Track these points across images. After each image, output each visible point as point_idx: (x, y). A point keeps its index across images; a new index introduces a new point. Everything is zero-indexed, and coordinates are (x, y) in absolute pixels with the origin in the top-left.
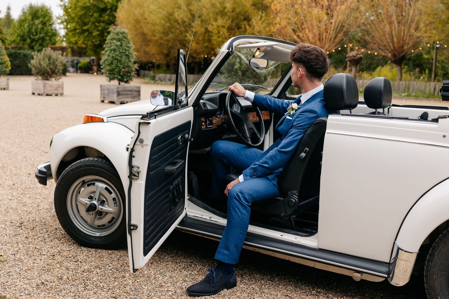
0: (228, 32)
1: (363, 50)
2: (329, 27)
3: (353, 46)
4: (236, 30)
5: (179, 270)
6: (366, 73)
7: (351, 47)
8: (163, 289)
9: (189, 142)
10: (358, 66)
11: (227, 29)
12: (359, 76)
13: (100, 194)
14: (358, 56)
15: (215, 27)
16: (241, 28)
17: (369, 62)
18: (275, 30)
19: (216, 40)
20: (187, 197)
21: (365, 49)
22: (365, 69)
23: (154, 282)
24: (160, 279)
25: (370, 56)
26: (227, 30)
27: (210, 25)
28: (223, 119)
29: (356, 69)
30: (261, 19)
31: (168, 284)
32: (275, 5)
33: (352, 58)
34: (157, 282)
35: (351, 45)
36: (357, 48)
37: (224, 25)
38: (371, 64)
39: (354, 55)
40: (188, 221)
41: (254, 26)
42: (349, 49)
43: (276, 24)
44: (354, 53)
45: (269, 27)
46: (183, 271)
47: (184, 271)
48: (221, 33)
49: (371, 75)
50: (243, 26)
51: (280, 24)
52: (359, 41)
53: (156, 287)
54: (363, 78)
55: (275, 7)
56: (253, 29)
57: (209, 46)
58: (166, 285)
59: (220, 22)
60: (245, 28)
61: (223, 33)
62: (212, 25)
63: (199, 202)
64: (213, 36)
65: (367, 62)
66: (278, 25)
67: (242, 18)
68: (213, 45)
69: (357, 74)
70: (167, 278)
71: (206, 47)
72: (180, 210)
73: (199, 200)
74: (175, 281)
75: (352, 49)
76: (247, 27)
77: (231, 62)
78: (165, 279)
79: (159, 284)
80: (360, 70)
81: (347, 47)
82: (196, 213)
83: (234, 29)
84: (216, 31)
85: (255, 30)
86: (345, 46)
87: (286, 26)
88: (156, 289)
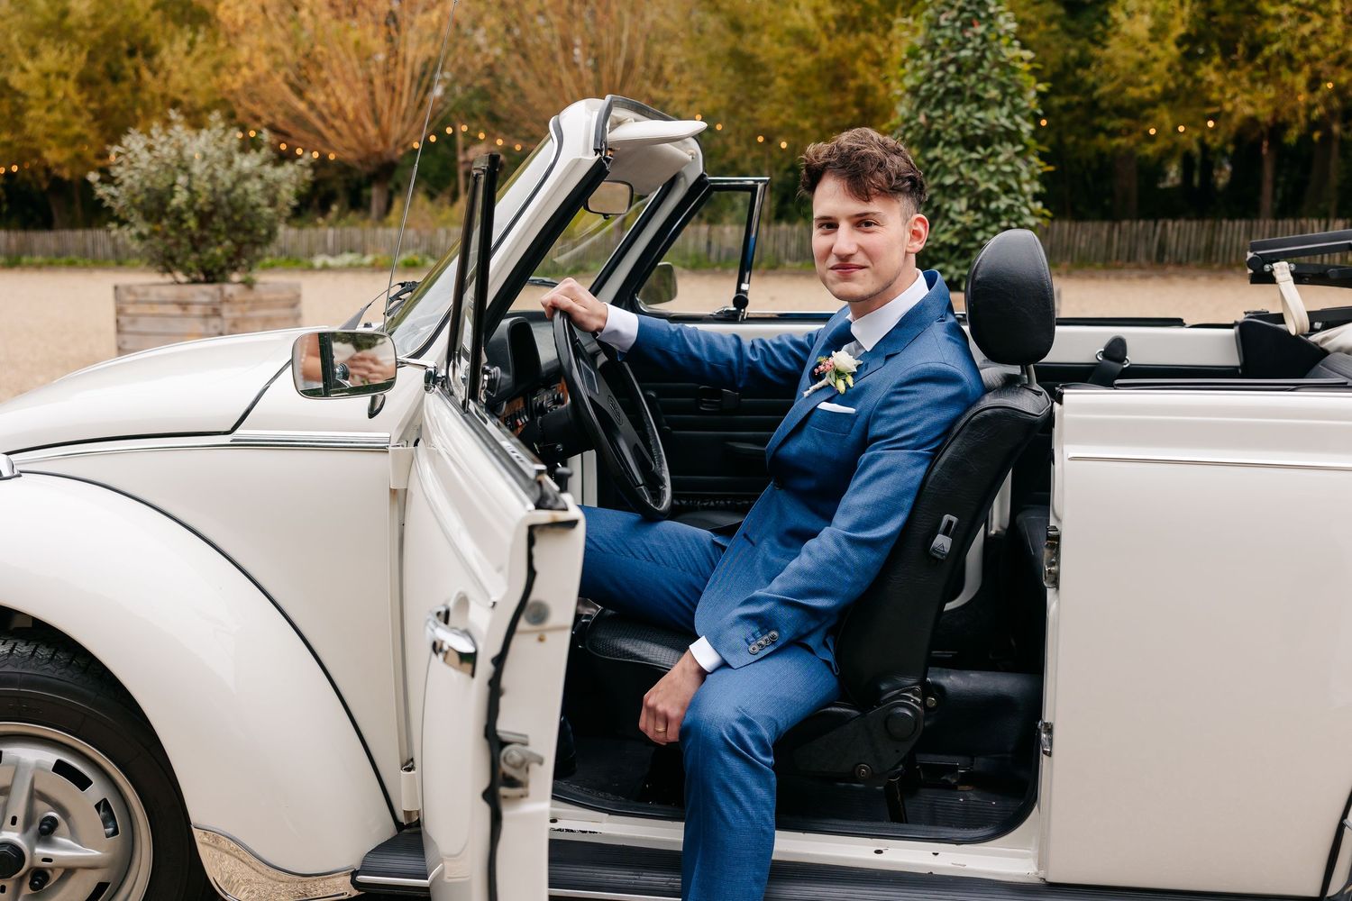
13: (35, 795)
15: (34, 75)
18: (237, 85)
27: (16, 70)
30: (188, 53)
41: (169, 72)
43: (238, 67)
45: (217, 75)
51: (250, 65)
56: (166, 80)
59: (51, 58)
62: (23, 70)
66: (245, 71)
85: (172, 84)
87: (268, 73)
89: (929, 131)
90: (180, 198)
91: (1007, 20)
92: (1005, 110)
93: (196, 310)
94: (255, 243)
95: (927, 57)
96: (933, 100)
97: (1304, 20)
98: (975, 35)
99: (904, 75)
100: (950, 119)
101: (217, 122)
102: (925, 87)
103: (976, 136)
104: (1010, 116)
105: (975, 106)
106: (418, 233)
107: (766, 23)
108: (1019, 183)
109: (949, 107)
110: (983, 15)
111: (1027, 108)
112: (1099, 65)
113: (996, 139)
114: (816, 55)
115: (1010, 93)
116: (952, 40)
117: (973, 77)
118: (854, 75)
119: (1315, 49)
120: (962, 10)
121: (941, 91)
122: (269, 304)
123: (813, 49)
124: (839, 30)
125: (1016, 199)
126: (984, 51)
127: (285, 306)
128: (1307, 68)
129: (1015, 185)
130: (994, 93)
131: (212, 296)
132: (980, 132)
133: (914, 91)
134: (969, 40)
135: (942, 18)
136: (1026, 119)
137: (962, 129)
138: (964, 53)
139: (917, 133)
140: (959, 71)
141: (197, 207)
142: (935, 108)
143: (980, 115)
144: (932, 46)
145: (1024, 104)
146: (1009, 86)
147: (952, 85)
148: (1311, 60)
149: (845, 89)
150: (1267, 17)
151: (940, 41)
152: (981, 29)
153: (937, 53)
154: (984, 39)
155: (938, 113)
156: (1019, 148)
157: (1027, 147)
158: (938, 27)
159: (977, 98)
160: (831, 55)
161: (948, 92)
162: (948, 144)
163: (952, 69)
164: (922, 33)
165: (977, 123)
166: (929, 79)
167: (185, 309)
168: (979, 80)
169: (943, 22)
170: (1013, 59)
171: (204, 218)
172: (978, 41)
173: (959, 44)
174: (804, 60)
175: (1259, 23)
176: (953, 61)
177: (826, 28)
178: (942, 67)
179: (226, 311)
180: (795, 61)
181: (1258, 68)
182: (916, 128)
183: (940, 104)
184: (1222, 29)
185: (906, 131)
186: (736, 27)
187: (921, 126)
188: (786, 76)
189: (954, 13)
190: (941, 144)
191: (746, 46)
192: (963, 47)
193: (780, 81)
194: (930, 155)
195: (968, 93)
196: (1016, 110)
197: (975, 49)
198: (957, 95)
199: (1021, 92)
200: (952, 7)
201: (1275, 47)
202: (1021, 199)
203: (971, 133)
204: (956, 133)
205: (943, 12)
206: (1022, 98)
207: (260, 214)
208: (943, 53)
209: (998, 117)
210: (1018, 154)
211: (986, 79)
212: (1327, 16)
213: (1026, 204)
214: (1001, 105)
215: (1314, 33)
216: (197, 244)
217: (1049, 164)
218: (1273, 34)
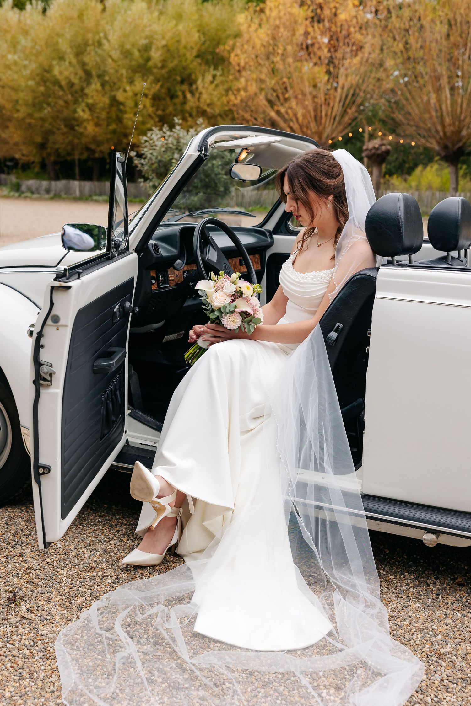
0: (153, 106)
1: (390, 138)
2: (332, 97)
3: (374, 130)
4: (168, 99)
5: (118, 538)
6: (397, 177)
7: (371, 132)
8: (94, 574)
9: (131, 314)
10: (384, 166)
11: (151, 99)
12: (385, 183)
14: (384, 148)
15: (130, 94)
16: (177, 97)
17: (400, 159)
18: (237, 102)
19: (130, 119)
20: (127, 412)
21: (394, 135)
22: (393, 170)
23: (76, 561)
24: (86, 555)
25: (402, 148)
26: (152, 101)
27: (121, 91)
28: (185, 272)
29: (380, 172)
30: (213, 81)
31: (103, 564)
32: (237, 55)
33: (373, 151)
34: (83, 562)
35: (370, 129)
36: (380, 134)
37: (147, 92)
38: (404, 162)
39: (377, 146)
40: (131, 453)
41: (201, 94)
42: (366, 135)
44: (375, 143)
45: (227, 96)
46: (125, 540)
47: (128, 540)
48: (141, 107)
49: (406, 180)
50: (180, 94)
51: (245, 89)
52: (383, 122)
53: (82, 571)
54: (391, 187)
55: (236, 58)
57: (118, 130)
58: (100, 567)
59: (140, 85)
60: (185, 97)
61: (145, 107)
63: (149, 418)
64: (125, 112)
65: (397, 159)
66: (242, 93)
67: (179, 78)
68: (126, 127)
69: (382, 181)
70: (98, 553)
71: (114, 132)
72: (117, 434)
73: (148, 415)
74: (115, 559)
75: (372, 136)
76: (189, 96)
77: (164, 160)
78: (96, 555)
79: (86, 565)
80: (386, 173)
81: (364, 131)
82: (145, 439)
83: (164, 99)
84: (130, 103)
85: (202, 100)
86: (361, 130)
87: (256, 94)
88: (83, 573)
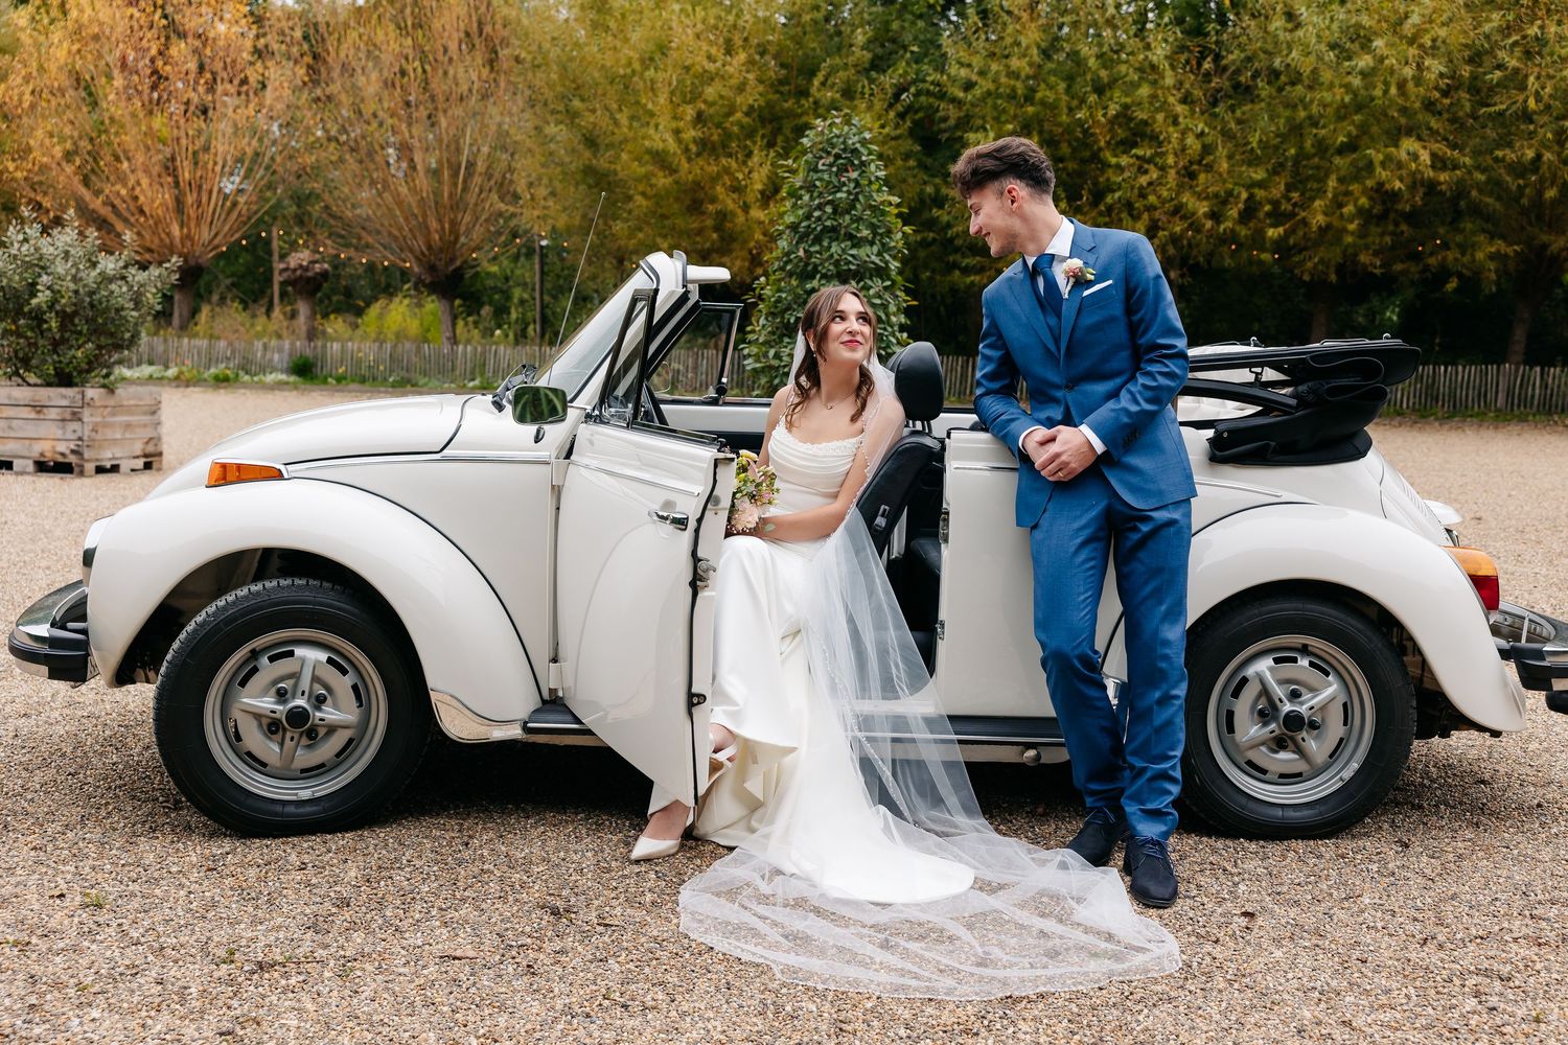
13: (315, 679)
18: (20, 174)
89: (807, 264)
90: (42, 298)
91: (877, 167)
92: (875, 249)
93: (53, 414)
94: (118, 347)
95: (806, 198)
96: (812, 237)
97: (1142, 171)
98: (849, 180)
99: (785, 213)
100: (826, 255)
101: (72, 220)
102: (803, 224)
103: (850, 270)
104: (879, 254)
105: (849, 243)
106: (230, 344)
107: (626, 140)
108: (887, 315)
109: (825, 244)
110: (856, 162)
111: (895, 247)
112: (953, 205)
113: (868, 275)
114: (675, 176)
115: (880, 234)
116: (829, 182)
117: (847, 217)
118: (713, 200)
119: (1152, 199)
120: (837, 157)
121: (819, 229)
122: (129, 410)
123: (672, 171)
124: (698, 155)
125: (885, 329)
126: (857, 193)
127: (145, 413)
128: (1145, 216)
129: (884, 317)
130: (865, 233)
131: (73, 399)
132: (853, 267)
133: (794, 227)
134: (844, 184)
135: (821, 162)
136: (894, 258)
137: (837, 263)
138: (839, 195)
139: (797, 266)
140: (835, 211)
141: (58, 308)
142: (813, 244)
143: (854, 252)
144: (810, 187)
145: (893, 244)
146: (879, 227)
147: (828, 223)
148: (1150, 208)
149: (703, 213)
150: (1106, 165)
151: (818, 183)
152: (854, 175)
153: (815, 194)
154: (857, 184)
155: (817, 248)
156: (888, 283)
157: (894, 282)
158: (816, 170)
159: (850, 237)
160: (690, 177)
161: (825, 230)
162: (824, 276)
163: (829, 209)
164: (801, 175)
165: (850, 259)
166: (808, 217)
167: (39, 412)
168: (853, 221)
169: (820, 167)
170: (883, 203)
171: (66, 318)
172: (852, 185)
173: (835, 187)
174: (663, 181)
175: (1103, 171)
176: (829, 202)
177: (687, 150)
178: (820, 207)
179: (86, 415)
180: (654, 181)
181: (1101, 214)
182: (795, 261)
183: (818, 240)
184: (1068, 174)
185: (786, 263)
186: (591, 142)
187: (801, 260)
188: (643, 194)
189: (831, 159)
190: (818, 276)
191: (602, 163)
192: (839, 191)
193: (639, 199)
194: (809, 286)
195: (842, 232)
196: (885, 248)
197: (849, 193)
198: (833, 232)
199: (889, 232)
200: (829, 153)
201: (1117, 195)
202: (890, 329)
203: (845, 268)
204: (831, 267)
205: (821, 158)
206: (890, 238)
207: (125, 318)
208: (820, 195)
209: (869, 254)
210: (886, 288)
211: (859, 219)
212: (1163, 168)
213: (894, 335)
214: (872, 243)
215: (1150, 184)
216: (56, 345)
217: (914, 300)
218: (1115, 183)
